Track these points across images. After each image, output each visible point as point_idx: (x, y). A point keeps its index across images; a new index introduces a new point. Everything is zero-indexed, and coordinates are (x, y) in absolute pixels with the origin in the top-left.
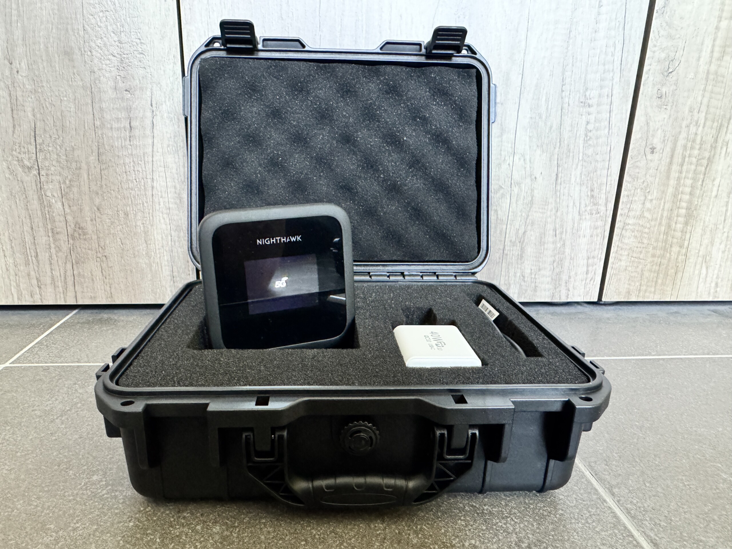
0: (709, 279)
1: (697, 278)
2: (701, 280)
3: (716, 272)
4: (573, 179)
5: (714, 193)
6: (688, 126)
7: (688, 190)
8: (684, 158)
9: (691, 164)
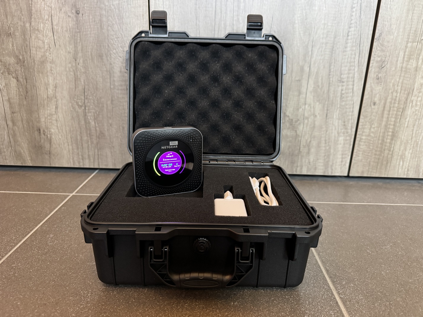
0: (404, 167)
1: (398, 166)
2: (400, 167)
3: (408, 164)
4: (335, 117)
5: (406, 125)
6: (392, 93)
7: (392, 123)
8: (390, 108)
9: (394, 111)
